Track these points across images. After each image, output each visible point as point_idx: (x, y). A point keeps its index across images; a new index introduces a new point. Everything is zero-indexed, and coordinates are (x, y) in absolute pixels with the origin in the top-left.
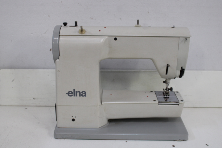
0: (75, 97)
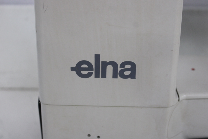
0: (100, 79)
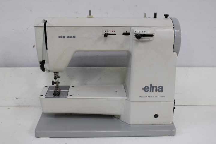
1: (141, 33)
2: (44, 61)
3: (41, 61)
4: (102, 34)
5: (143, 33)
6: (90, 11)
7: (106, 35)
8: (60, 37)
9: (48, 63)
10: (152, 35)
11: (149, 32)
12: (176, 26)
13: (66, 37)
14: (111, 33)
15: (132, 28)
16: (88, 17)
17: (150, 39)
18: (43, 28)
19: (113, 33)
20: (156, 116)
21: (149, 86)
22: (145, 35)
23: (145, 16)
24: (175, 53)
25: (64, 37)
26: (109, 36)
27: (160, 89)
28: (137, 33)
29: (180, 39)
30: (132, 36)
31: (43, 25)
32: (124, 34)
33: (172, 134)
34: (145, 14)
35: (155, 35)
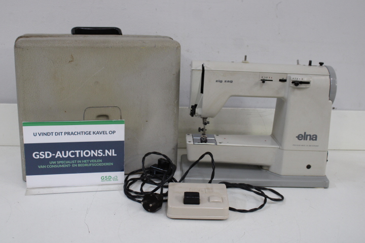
1: (299, 80)
2: (196, 106)
3: (194, 105)
4: (258, 79)
5: (301, 80)
6: (246, 57)
7: (263, 81)
8: (217, 81)
9: (201, 107)
10: (308, 83)
11: (305, 80)
12: (332, 74)
13: (223, 81)
14: (268, 79)
15: (288, 75)
16: (243, 62)
17: (307, 86)
18: (201, 72)
19: (270, 79)
20: (309, 167)
21: (303, 134)
22: (302, 83)
23: (298, 63)
24: (330, 101)
25: (221, 82)
26: (266, 82)
27: (314, 138)
28: (294, 80)
29: (335, 88)
30: (289, 83)
31: (201, 68)
32: (281, 80)
33: (326, 186)
34: (298, 61)
35: (311, 83)
